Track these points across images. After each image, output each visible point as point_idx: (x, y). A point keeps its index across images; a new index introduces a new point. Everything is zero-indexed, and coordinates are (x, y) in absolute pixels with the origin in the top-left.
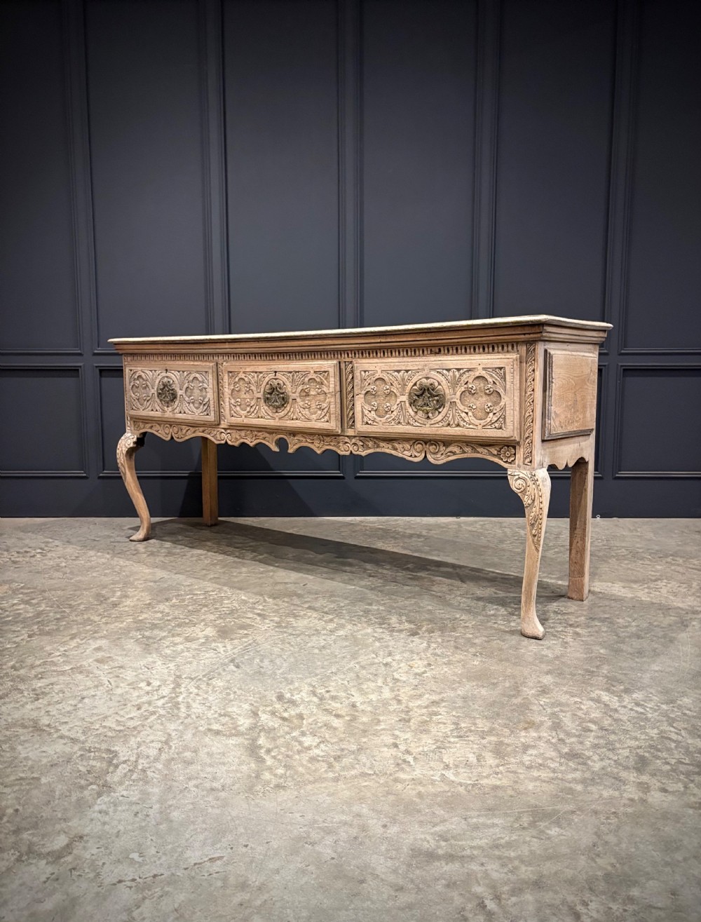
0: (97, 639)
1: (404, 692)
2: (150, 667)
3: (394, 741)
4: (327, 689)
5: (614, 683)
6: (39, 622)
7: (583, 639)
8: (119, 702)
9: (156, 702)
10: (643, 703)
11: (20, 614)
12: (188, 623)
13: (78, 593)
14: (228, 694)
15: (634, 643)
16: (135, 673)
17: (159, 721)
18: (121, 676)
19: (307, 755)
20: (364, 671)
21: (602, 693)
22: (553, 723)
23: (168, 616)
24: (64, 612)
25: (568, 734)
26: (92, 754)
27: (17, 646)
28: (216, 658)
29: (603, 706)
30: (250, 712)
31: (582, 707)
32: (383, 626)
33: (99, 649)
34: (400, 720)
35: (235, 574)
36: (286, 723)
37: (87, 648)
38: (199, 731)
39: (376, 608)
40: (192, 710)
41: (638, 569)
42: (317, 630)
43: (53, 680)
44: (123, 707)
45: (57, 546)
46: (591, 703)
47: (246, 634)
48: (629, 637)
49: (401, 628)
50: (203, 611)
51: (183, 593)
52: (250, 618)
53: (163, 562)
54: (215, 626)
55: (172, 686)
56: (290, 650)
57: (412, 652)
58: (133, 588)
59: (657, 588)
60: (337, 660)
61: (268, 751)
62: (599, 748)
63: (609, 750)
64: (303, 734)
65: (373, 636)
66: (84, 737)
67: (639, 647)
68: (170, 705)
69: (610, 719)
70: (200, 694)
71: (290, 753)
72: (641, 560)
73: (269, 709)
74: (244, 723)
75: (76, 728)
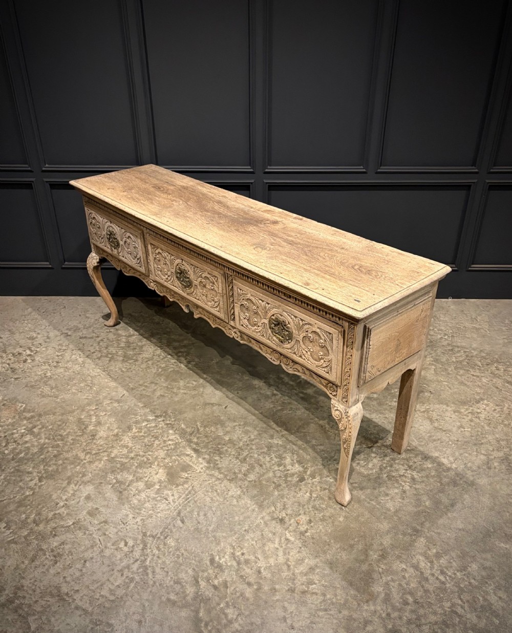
0: (86, 483)
1: (292, 556)
2: (125, 522)
3: (284, 614)
4: (242, 551)
5: (431, 546)
6: (43, 460)
7: (417, 486)
8: (109, 566)
9: (133, 566)
10: (445, 570)
11: (28, 448)
12: (145, 463)
13: (65, 417)
14: (178, 557)
15: (450, 492)
16: (115, 530)
17: (136, 590)
18: (107, 533)
19: (230, 629)
20: (267, 529)
21: (421, 558)
22: (386, 594)
23: (132, 452)
24: (58, 446)
25: (394, 608)
26: (98, 627)
27: (33, 493)
28: (168, 509)
29: (419, 573)
30: (193, 579)
31: (407, 575)
32: (280, 468)
33: (88, 498)
34: (288, 590)
35: (175, 390)
36: (217, 593)
37: (80, 497)
38: (162, 602)
39: (276, 442)
40: (156, 576)
41: (469, 384)
42: (235, 473)
43: (63, 537)
44: (112, 573)
45: (40, 344)
46: (411, 570)
47: (187, 478)
48: (448, 484)
49: (293, 471)
50: (155, 445)
51: (140, 418)
52: (188, 455)
53: (122, 371)
54: (165, 467)
55: (141, 546)
56: (217, 501)
57: (299, 504)
58: (104, 411)
59: (478, 413)
60: (249, 513)
61: (206, 625)
62: (411, 623)
63: (417, 626)
64: (227, 605)
65: (274, 482)
66: (91, 609)
67: (453, 498)
68: (141, 570)
69: (422, 590)
70: (160, 556)
71: (219, 627)
72: (473, 368)
73: (206, 574)
74: (190, 592)
75: (85, 597)
